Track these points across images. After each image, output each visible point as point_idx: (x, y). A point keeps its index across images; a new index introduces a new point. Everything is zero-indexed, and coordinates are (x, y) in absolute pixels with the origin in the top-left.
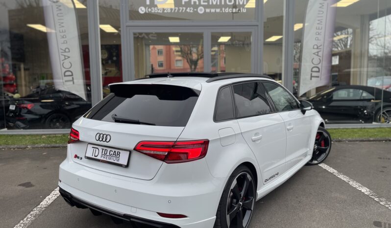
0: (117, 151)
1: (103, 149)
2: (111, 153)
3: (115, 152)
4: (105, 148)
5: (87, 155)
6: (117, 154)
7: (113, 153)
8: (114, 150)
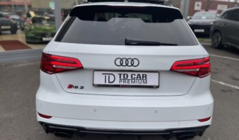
0: (141, 74)
1: (120, 75)
2: (133, 76)
3: (139, 75)
4: (123, 73)
5: (96, 83)
6: (143, 77)
7: (136, 77)
8: (137, 74)
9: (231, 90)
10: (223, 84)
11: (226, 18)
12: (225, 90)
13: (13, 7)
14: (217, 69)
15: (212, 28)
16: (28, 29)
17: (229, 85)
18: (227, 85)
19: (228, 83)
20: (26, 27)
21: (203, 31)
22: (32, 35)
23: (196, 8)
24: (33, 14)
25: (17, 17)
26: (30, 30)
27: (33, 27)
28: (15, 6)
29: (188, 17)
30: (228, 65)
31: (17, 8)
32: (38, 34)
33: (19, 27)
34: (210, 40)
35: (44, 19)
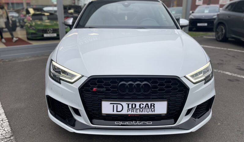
9: (237, 80)
10: (230, 74)
11: (229, 10)
12: (231, 80)
13: (10, 5)
14: (222, 61)
15: (215, 22)
16: (29, 25)
17: (236, 75)
18: (234, 75)
19: (235, 73)
20: (27, 24)
21: (206, 24)
22: (33, 31)
23: (198, 3)
24: (32, 11)
25: (16, 15)
26: (31, 26)
27: (34, 24)
28: (13, 4)
29: (191, 12)
30: (234, 57)
31: (15, 5)
32: (39, 30)
33: (18, 24)
34: (214, 34)
35: (44, 15)
